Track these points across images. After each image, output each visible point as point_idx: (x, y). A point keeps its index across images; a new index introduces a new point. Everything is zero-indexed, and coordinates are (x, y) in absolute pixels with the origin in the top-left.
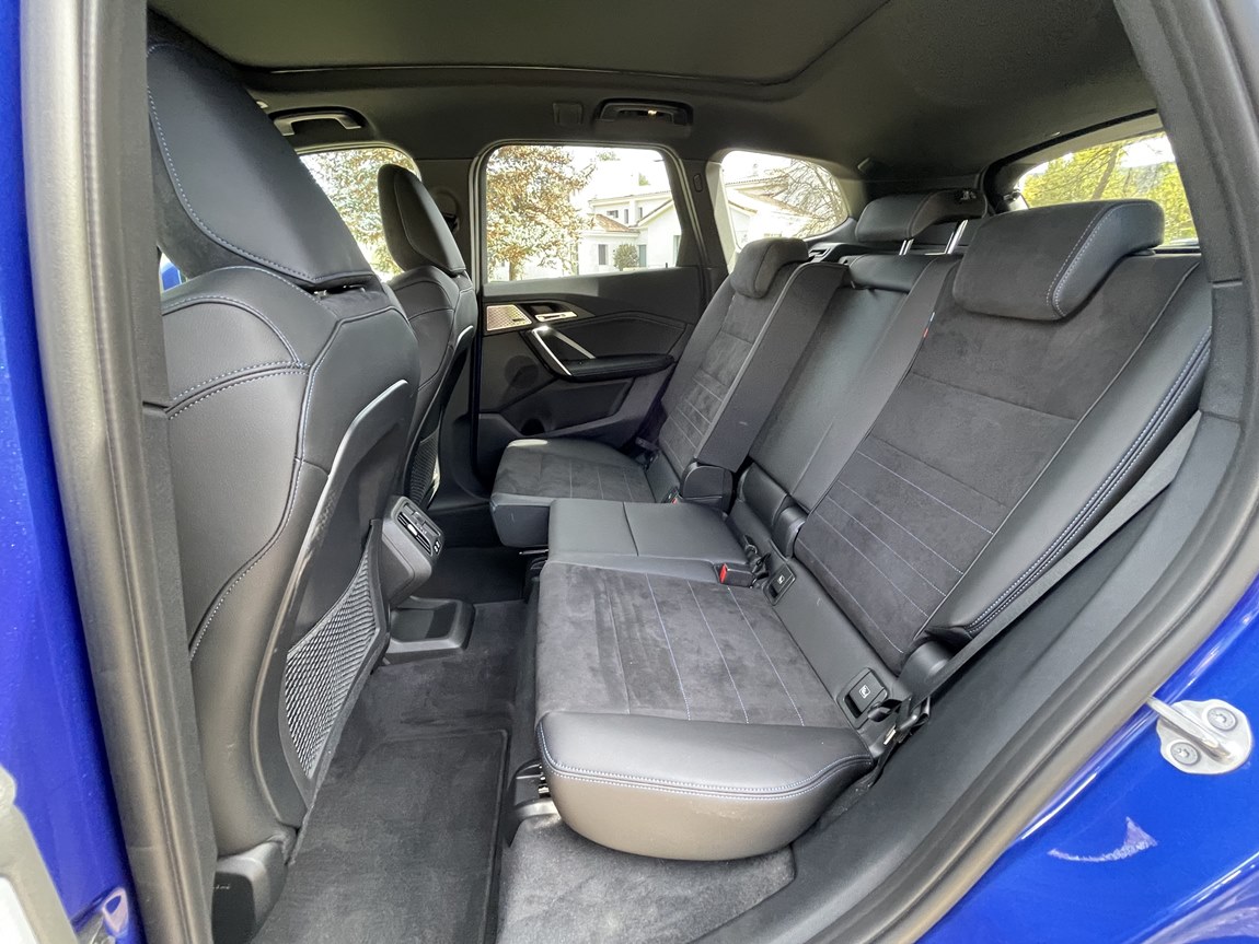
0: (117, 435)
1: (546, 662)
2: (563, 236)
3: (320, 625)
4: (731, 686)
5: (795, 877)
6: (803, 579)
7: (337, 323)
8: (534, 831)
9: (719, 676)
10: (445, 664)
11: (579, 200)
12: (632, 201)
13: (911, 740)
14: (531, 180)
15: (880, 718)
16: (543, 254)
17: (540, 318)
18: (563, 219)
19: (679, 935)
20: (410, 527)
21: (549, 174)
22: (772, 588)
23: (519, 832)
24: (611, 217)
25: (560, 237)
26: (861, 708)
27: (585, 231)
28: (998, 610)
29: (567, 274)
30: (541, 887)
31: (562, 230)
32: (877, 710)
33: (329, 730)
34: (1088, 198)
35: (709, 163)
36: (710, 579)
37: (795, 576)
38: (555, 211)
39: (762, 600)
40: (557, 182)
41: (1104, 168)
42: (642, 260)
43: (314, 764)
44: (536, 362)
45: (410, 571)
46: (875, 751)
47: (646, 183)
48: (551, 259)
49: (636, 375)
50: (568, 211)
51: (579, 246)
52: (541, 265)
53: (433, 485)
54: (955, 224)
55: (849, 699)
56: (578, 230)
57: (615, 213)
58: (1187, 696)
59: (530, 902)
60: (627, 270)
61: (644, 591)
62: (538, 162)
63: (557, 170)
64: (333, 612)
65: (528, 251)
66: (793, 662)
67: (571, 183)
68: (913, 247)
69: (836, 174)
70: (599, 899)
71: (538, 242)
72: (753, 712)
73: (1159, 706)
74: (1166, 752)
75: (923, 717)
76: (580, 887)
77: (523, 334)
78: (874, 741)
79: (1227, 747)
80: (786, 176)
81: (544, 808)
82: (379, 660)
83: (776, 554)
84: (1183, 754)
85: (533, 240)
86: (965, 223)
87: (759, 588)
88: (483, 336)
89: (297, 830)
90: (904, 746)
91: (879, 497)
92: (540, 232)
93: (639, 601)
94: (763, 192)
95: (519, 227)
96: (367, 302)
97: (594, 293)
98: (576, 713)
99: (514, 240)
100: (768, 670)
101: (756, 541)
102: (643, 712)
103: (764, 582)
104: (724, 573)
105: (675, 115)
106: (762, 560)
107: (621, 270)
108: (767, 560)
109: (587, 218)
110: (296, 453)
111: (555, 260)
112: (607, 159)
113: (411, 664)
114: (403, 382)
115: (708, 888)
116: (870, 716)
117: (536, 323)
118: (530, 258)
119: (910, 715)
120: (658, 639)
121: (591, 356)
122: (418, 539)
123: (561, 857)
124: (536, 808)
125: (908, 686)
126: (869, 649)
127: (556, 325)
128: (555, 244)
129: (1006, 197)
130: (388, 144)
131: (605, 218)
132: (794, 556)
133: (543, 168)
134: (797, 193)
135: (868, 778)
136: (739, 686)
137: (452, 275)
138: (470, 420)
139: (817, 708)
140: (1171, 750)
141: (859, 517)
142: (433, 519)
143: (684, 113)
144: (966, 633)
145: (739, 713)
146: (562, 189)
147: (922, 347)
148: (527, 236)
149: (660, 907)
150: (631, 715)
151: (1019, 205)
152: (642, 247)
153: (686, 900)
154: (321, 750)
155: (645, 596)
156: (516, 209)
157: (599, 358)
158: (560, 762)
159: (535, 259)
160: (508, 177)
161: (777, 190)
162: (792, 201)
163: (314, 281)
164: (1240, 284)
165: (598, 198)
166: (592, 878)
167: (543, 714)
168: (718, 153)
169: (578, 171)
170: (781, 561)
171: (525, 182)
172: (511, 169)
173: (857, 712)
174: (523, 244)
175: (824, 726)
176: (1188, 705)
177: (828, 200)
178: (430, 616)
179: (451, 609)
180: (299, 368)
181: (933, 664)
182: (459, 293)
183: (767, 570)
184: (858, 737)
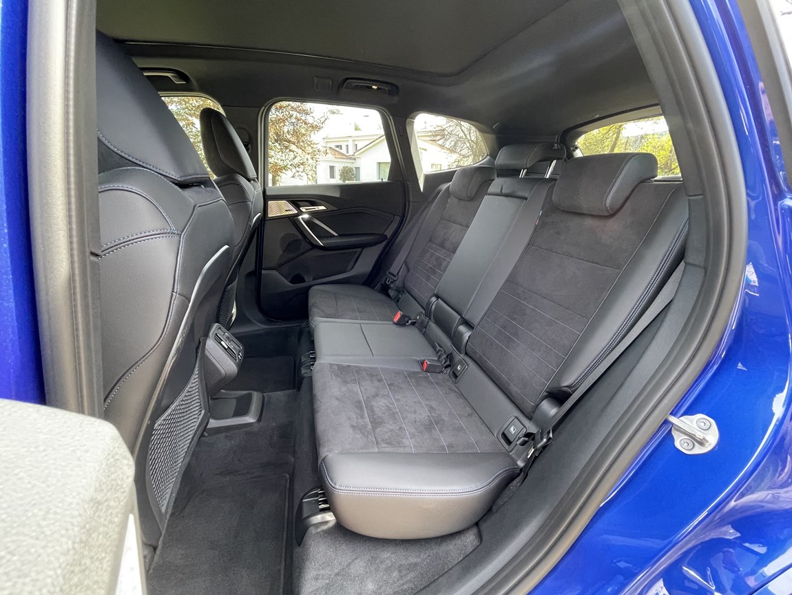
0: (77, 272)
1: (323, 424)
2: (307, 159)
3: (173, 407)
4: (436, 432)
5: (481, 542)
6: (472, 366)
7: (195, 206)
8: (318, 533)
9: (429, 426)
10: (247, 433)
11: (316, 137)
12: (350, 140)
13: (543, 454)
14: (287, 123)
15: (523, 444)
16: (294, 170)
17: (303, 209)
18: (307, 148)
19: (413, 587)
20: (222, 343)
21: (298, 120)
22: (454, 373)
23: (306, 534)
24: (337, 149)
25: (305, 160)
26: (511, 440)
27: (321, 157)
28: (586, 376)
29: (310, 183)
30: (323, 568)
31: (307, 156)
32: (523, 439)
33: (174, 479)
34: (607, 152)
35: (408, 120)
36: (417, 369)
37: (468, 365)
38: (302, 144)
39: (448, 380)
40: (303, 125)
41: (615, 136)
42: (357, 176)
43: (165, 503)
44: (300, 237)
45: (223, 372)
46: (521, 464)
47: (359, 129)
48: (300, 173)
49: (363, 246)
50: (311, 144)
51: (317, 167)
52: (293, 177)
53: (232, 316)
54: (549, 162)
55: (504, 435)
56: (317, 156)
57: (340, 147)
58: (686, 413)
59: (317, 579)
60: (347, 182)
61: (379, 377)
62: (291, 112)
63: (303, 118)
64: (181, 398)
65: (285, 168)
66: (470, 415)
67: (312, 127)
68: (526, 174)
69: (481, 131)
70: (361, 571)
71: (291, 162)
72: (450, 446)
73: (673, 419)
74: (677, 444)
75: (549, 439)
76: (349, 565)
77: (292, 219)
78: (520, 458)
79: (707, 438)
80: (444, 130)
81: (322, 518)
82: (204, 432)
83: (456, 353)
84: (686, 444)
85: (288, 162)
86: (555, 162)
87: (446, 373)
88: (265, 220)
89: (155, 549)
90: (540, 458)
91: (515, 316)
92: (293, 156)
93: (377, 383)
94: (430, 138)
95: (278, 152)
96: (208, 194)
97: (337, 195)
98: (346, 453)
99: (276, 161)
100: (456, 421)
101: (442, 345)
102: (386, 450)
103: (449, 370)
104: (425, 365)
105: (389, 91)
106: (447, 357)
107: (344, 182)
108: (450, 357)
109: (322, 149)
110: (173, 289)
111: (302, 174)
112: (334, 113)
113: (223, 434)
114: (226, 247)
115: (429, 556)
116: (518, 443)
117: (301, 213)
118: (286, 172)
119: (542, 439)
120: (391, 406)
121: (336, 234)
122: (227, 350)
123: (336, 548)
124: (318, 518)
125: (537, 424)
126: (513, 405)
127: (314, 214)
128: (302, 164)
129: (572, 148)
130: (206, 96)
131: (333, 149)
132: (466, 354)
133: (294, 116)
134: (450, 140)
135: (518, 480)
136: (441, 431)
137: (249, 180)
138: (256, 275)
139: (485, 441)
140: (680, 443)
141: (504, 327)
142: (236, 338)
143: (394, 89)
144: (569, 390)
145: (443, 448)
146: (307, 130)
147: (535, 230)
148: (284, 158)
149: (400, 571)
150: (378, 453)
151: (578, 154)
152: (357, 169)
153: (416, 565)
154: (169, 493)
155: (380, 381)
156: (276, 141)
157: (340, 235)
158: (338, 484)
159: (289, 173)
160: (272, 121)
161: (439, 137)
162: (448, 145)
163: (179, 179)
164: (702, 196)
165: (330, 137)
166: (356, 558)
167: (324, 456)
168: (413, 114)
169: (316, 119)
170: (459, 357)
171: (283, 124)
172: (274, 116)
173: (509, 442)
174: (281, 163)
175: (490, 451)
176: (686, 418)
177: (468, 145)
178: (234, 402)
179: (249, 397)
180: (174, 234)
181: (551, 410)
182: (253, 191)
183: (450, 362)
184: (510, 456)
